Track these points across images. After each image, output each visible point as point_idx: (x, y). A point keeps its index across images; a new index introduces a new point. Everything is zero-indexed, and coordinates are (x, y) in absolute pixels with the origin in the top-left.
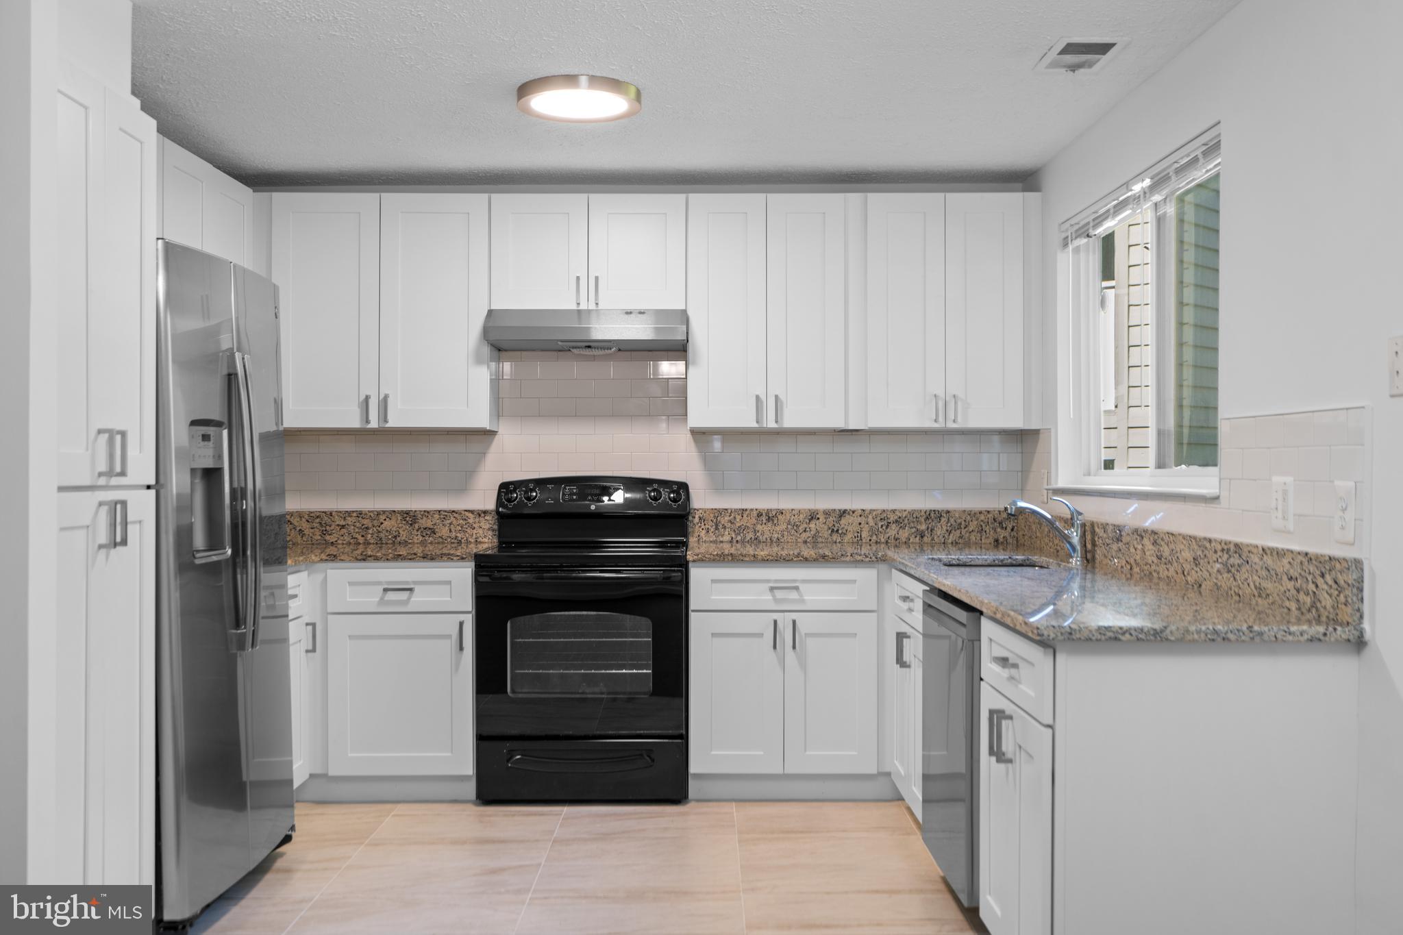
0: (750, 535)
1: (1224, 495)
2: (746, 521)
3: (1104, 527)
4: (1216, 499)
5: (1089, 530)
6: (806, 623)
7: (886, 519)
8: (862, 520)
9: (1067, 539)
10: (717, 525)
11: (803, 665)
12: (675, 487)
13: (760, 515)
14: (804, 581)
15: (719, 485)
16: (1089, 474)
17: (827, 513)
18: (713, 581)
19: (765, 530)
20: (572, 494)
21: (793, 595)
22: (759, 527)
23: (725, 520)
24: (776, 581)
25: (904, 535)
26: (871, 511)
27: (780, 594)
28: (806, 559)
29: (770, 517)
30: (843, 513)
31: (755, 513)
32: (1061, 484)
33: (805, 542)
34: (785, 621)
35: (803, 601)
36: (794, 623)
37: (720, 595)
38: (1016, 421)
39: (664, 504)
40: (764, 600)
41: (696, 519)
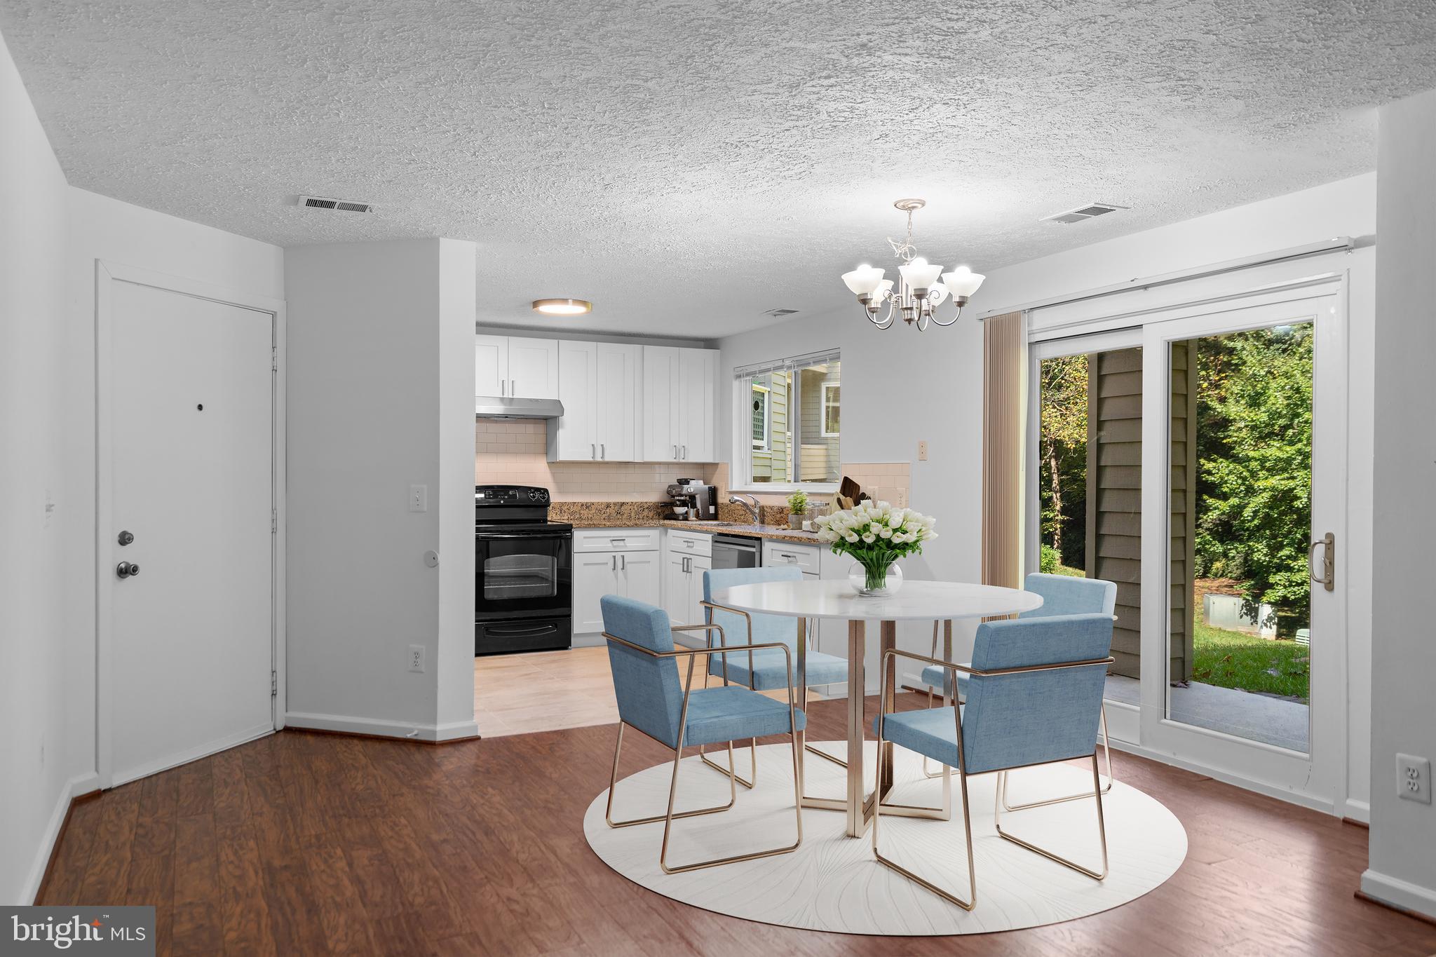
0: (577, 516)
2: (575, 509)
5: (762, 509)
6: (629, 557)
8: (632, 507)
9: (753, 513)
10: (561, 511)
11: (626, 578)
12: (533, 490)
13: (582, 505)
14: (627, 537)
15: (561, 491)
16: (746, 484)
17: (615, 504)
18: (585, 538)
19: (585, 513)
20: (490, 495)
21: (621, 543)
22: (582, 512)
23: (565, 508)
24: (614, 537)
26: (636, 503)
27: (615, 543)
28: (628, 526)
29: (587, 506)
30: (623, 504)
31: (580, 504)
32: (734, 489)
33: (604, 519)
34: (618, 556)
35: (626, 546)
36: (623, 557)
37: (588, 545)
38: (708, 459)
39: (536, 500)
40: (609, 546)
41: (551, 508)
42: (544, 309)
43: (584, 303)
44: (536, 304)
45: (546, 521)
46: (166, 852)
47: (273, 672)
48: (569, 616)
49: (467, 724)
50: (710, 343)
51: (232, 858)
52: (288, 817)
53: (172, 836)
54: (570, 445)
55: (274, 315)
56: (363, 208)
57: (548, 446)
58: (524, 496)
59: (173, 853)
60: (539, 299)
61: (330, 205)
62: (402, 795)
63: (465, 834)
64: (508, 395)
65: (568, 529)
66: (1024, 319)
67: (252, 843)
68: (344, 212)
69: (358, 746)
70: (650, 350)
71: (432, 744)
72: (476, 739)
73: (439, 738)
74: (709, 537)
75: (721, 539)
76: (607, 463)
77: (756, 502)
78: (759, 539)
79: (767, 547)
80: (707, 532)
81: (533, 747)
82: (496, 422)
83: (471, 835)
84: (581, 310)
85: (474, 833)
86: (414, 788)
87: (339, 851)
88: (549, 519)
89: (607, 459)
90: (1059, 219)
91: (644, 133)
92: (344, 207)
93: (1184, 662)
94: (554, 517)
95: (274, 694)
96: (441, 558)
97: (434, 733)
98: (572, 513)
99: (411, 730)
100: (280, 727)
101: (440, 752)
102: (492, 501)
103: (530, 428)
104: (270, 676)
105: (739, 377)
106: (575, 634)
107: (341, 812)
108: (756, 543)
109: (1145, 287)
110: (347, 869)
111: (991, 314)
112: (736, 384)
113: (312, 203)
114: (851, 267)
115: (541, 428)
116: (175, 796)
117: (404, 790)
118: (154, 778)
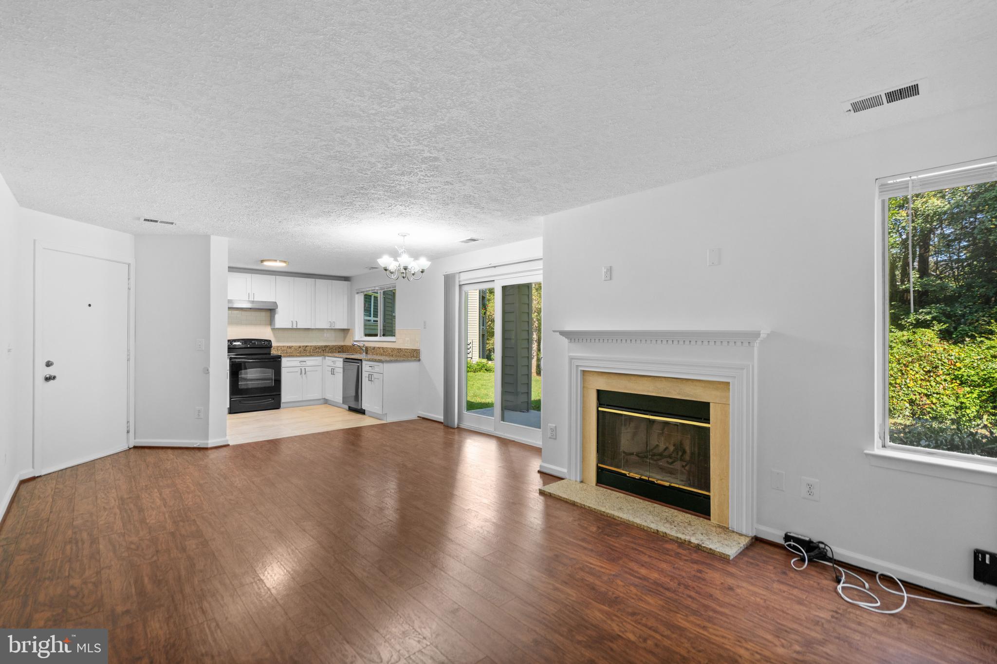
0: (285, 352)
1: (397, 341)
2: (285, 348)
3: (370, 347)
4: (395, 342)
5: (367, 348)
6: (308, 369)
7: (316, 348)
8: (311, 347)
9: (363, 350)
10: (277, 349)
11: (306, 377)
13: (287, 347)
14: (307, 360)
15: (278, 341)
16: (360, 338)
17: (303, 346)
18: (287, 361)
19: (289, 350)
20: (243, 343)
21: (304, 363)
22: (287, 350)
23: (279, 348)
24: (301, 360)
25: (320, 351)
27: (302, 363)
28: (308, 355)
29: (290, 347)
30: (307, 346)
32: (356, 340)
34: (303, 368)
35: (307, 364)
36: (305, 369)
37: (289, 364)
38: (345, 327)
39: (266, 345)
40: (298, 364)
41: (272, 348)
42: (266, 263)
43: (285, 262)
44: (262, 261)
45: (270, 354)
46: (70, 497)
47: (128, 422)
48: (280, 395)
49: (223, 439)
50: (346, 279)
51: (103, 496)
52: (133, 480)
53: (74, 490)
54: (281, 321)
55: (129, 265)
56: (172, 223)
57: (271, 321)
58: (259, 343)
59: (73, 497)
60: (263, 259)
61: (156, 221)
62: (189, 468)
63: (215, 480)
64: (251, 299)
65: (280, 357)
66: (457, 276)
67: (114, 491)
68: (161, 224)
69: (170, 451)
70: (319, 281)
71: (206, 449)
72: (227, 446)
73: (210, 446)
74: (342, 360)
75: (346, 360)
76: (299, 329)
77: (364, 345)
78: (361, 360)
79: (364, 363)
80: (341, 358)
81: (253, 447)
82: (246, 311)
83: (218, 480)
84: (284, 264)
85: (219, 479)
86: (195, 465)
87: (156, 490)
88: (272, 353)
89: (298, 327)
90: (462, 242)
91: (290, 206)
92: (162, 222)
93: (528, 404)
94: (274, 352)
95: (128, 432)
96: (211, 370)
97: (207, 444)
98: (283, 350)
99: (196, 443)
100: (131, 446)
101: (210, 452)
102: (244, 346)
103: (263, 314)
104: (126, 424)
105: (358, 293)
106: (283, 403)
107: (159, 476)
108: (359, 361)
109: (495, 267)
110: (159, 496)
111: (447, 273)
112: (357, 296)
113: (145, 220)
114: (380, 257)
115: (268, 314)
116: (75, 476)
117: (190, 466)
118: (64, 470)
